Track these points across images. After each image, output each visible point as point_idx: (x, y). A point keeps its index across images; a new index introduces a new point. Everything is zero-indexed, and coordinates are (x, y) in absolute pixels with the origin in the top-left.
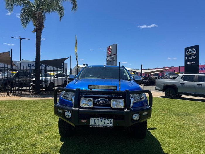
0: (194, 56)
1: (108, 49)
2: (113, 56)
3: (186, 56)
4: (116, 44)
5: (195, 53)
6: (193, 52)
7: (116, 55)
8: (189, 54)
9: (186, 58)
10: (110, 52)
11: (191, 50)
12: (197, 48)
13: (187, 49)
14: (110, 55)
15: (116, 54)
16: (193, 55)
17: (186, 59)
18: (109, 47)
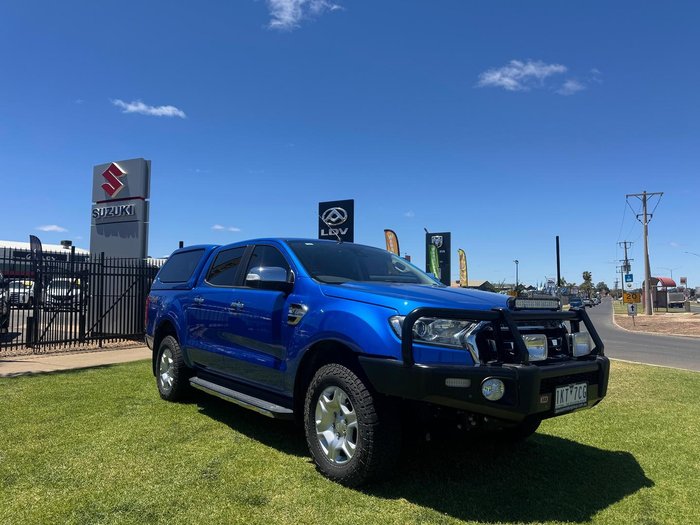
0: (343, 227)
1: (106, 175)
2: (132, 204)
3: (322, 225)
4: (146, 162)
5: (345, 219)
6: (339, 216)
7: (143, 199)
8: (329, 221)
9: (323, 231)
10: (117, 185)
11: (334, 210)
12: (348, 205)
13: (324, 207)
14: (113, 196)
15: (146, 195)
16: (338, 225)
17: (323, 234)
18: (113, 168)
